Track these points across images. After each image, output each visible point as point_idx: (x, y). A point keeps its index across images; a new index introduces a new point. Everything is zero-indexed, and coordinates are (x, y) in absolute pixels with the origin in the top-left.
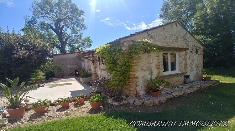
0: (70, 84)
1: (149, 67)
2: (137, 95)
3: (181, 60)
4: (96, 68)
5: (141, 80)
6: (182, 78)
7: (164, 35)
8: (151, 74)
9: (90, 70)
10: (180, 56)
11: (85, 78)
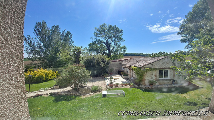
0: (119, 79)
1: (151, 76)
2: (145, 85)
3: (171, 73)
4: (130, 72)
5: (147, 80)
6: (171, 81)
7: (160, 63)
8: (152, 78)
9: (127, 72)
10: (170, 71)
11: (125, 76)
